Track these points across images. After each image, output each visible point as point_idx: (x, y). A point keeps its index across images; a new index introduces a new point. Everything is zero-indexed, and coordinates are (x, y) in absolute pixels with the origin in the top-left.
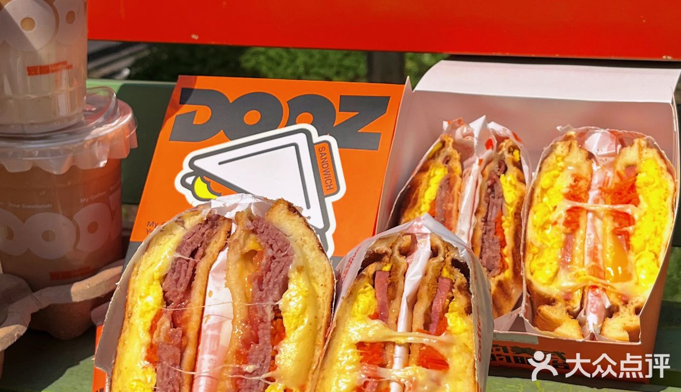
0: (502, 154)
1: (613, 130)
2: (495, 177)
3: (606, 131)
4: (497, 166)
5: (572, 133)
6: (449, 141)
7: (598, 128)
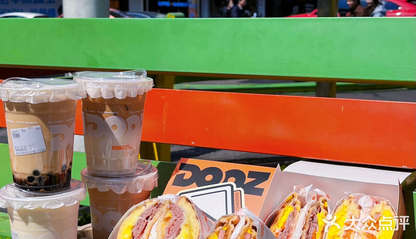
0: (319, 203)
1: (372, 196)
2: (314, 213)
3: (368, 196)
4: (316, 208)
5: (352, 196)
6: (296, 195)
7: (364, 194)
